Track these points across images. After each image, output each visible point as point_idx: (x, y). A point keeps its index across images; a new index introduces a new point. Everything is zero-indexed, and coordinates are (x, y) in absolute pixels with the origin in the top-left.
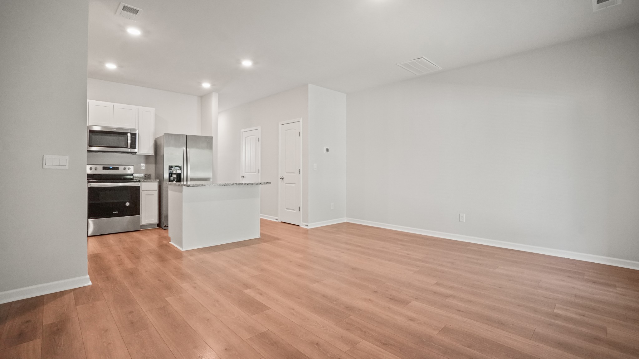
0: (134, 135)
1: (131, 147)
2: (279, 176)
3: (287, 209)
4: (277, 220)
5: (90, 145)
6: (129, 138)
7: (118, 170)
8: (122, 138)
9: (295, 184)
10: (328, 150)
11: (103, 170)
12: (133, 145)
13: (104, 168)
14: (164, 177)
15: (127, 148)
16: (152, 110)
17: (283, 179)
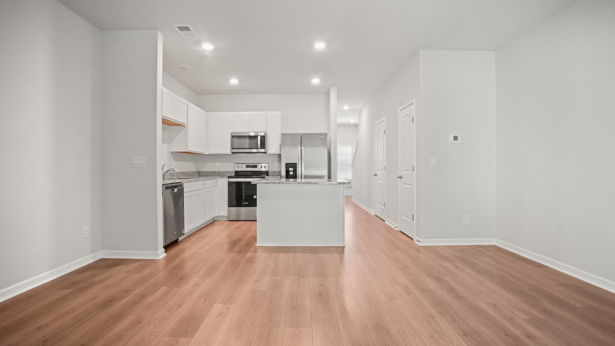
0: (263, 138)
1: (261, 148)
2: (399, 174)
3: (405, 216)
4: (397, 228)
5: (233, 148)
6: (259, 140)
7: (257, 167)
8: (253, 141)
9: (410, 185)
10: (456, 138)
11: (246, 167)
12: (263, 146)
13: (247, 166)
14: (282, 174)
15: (258, 149)
16: (279, 113)
17: (401, 178)
